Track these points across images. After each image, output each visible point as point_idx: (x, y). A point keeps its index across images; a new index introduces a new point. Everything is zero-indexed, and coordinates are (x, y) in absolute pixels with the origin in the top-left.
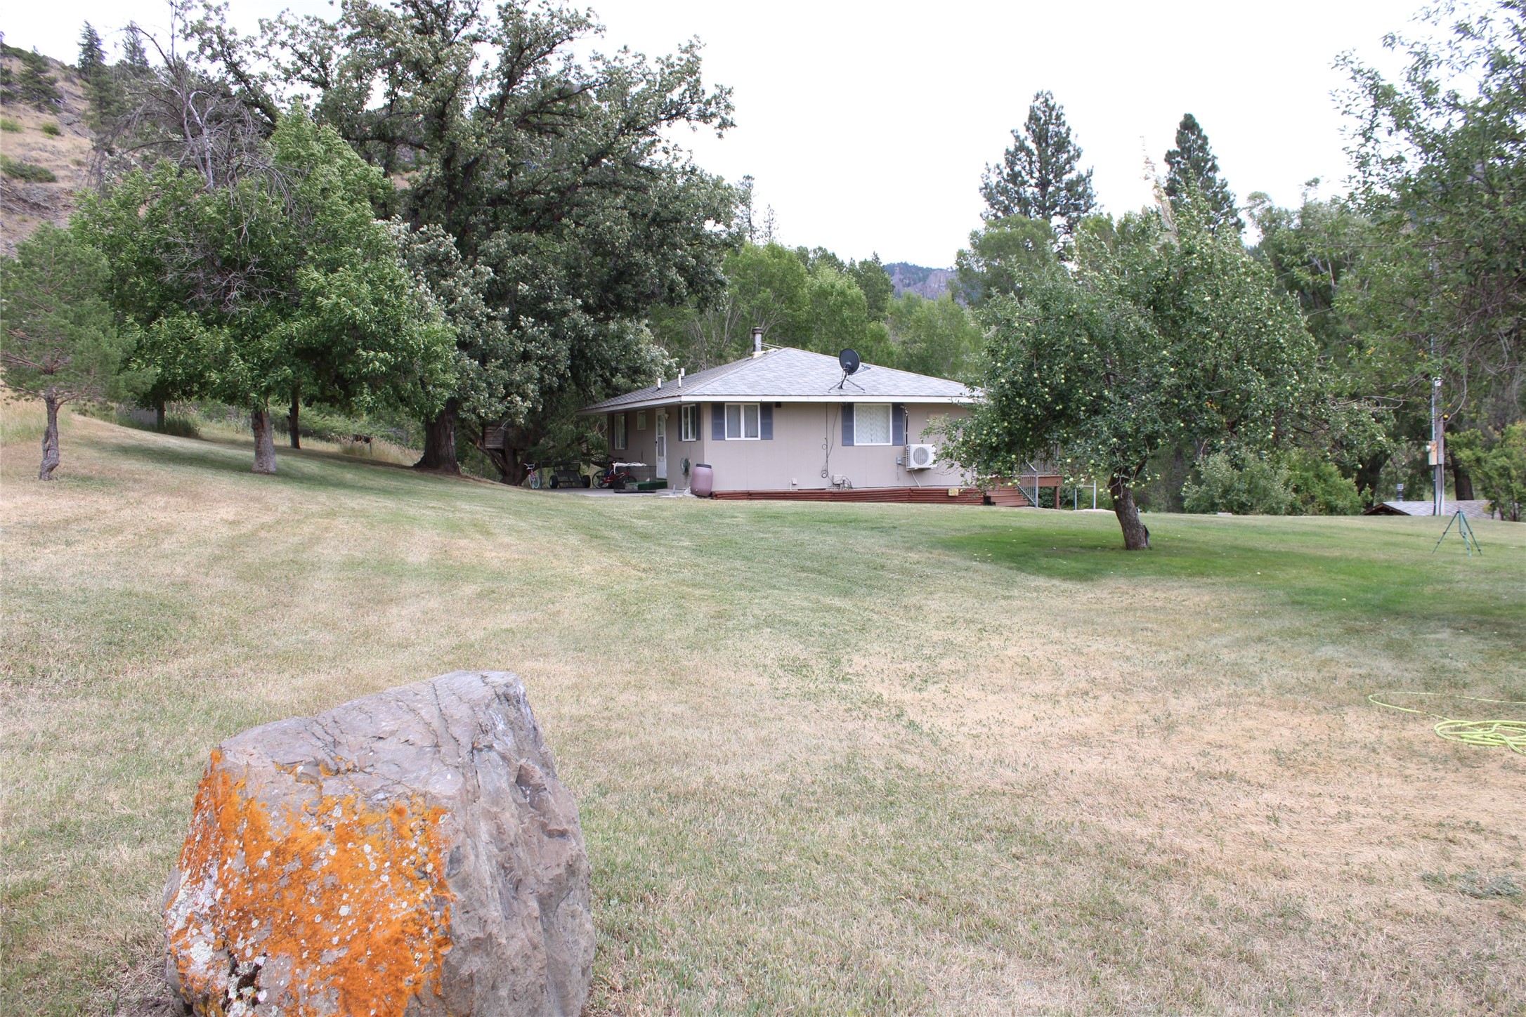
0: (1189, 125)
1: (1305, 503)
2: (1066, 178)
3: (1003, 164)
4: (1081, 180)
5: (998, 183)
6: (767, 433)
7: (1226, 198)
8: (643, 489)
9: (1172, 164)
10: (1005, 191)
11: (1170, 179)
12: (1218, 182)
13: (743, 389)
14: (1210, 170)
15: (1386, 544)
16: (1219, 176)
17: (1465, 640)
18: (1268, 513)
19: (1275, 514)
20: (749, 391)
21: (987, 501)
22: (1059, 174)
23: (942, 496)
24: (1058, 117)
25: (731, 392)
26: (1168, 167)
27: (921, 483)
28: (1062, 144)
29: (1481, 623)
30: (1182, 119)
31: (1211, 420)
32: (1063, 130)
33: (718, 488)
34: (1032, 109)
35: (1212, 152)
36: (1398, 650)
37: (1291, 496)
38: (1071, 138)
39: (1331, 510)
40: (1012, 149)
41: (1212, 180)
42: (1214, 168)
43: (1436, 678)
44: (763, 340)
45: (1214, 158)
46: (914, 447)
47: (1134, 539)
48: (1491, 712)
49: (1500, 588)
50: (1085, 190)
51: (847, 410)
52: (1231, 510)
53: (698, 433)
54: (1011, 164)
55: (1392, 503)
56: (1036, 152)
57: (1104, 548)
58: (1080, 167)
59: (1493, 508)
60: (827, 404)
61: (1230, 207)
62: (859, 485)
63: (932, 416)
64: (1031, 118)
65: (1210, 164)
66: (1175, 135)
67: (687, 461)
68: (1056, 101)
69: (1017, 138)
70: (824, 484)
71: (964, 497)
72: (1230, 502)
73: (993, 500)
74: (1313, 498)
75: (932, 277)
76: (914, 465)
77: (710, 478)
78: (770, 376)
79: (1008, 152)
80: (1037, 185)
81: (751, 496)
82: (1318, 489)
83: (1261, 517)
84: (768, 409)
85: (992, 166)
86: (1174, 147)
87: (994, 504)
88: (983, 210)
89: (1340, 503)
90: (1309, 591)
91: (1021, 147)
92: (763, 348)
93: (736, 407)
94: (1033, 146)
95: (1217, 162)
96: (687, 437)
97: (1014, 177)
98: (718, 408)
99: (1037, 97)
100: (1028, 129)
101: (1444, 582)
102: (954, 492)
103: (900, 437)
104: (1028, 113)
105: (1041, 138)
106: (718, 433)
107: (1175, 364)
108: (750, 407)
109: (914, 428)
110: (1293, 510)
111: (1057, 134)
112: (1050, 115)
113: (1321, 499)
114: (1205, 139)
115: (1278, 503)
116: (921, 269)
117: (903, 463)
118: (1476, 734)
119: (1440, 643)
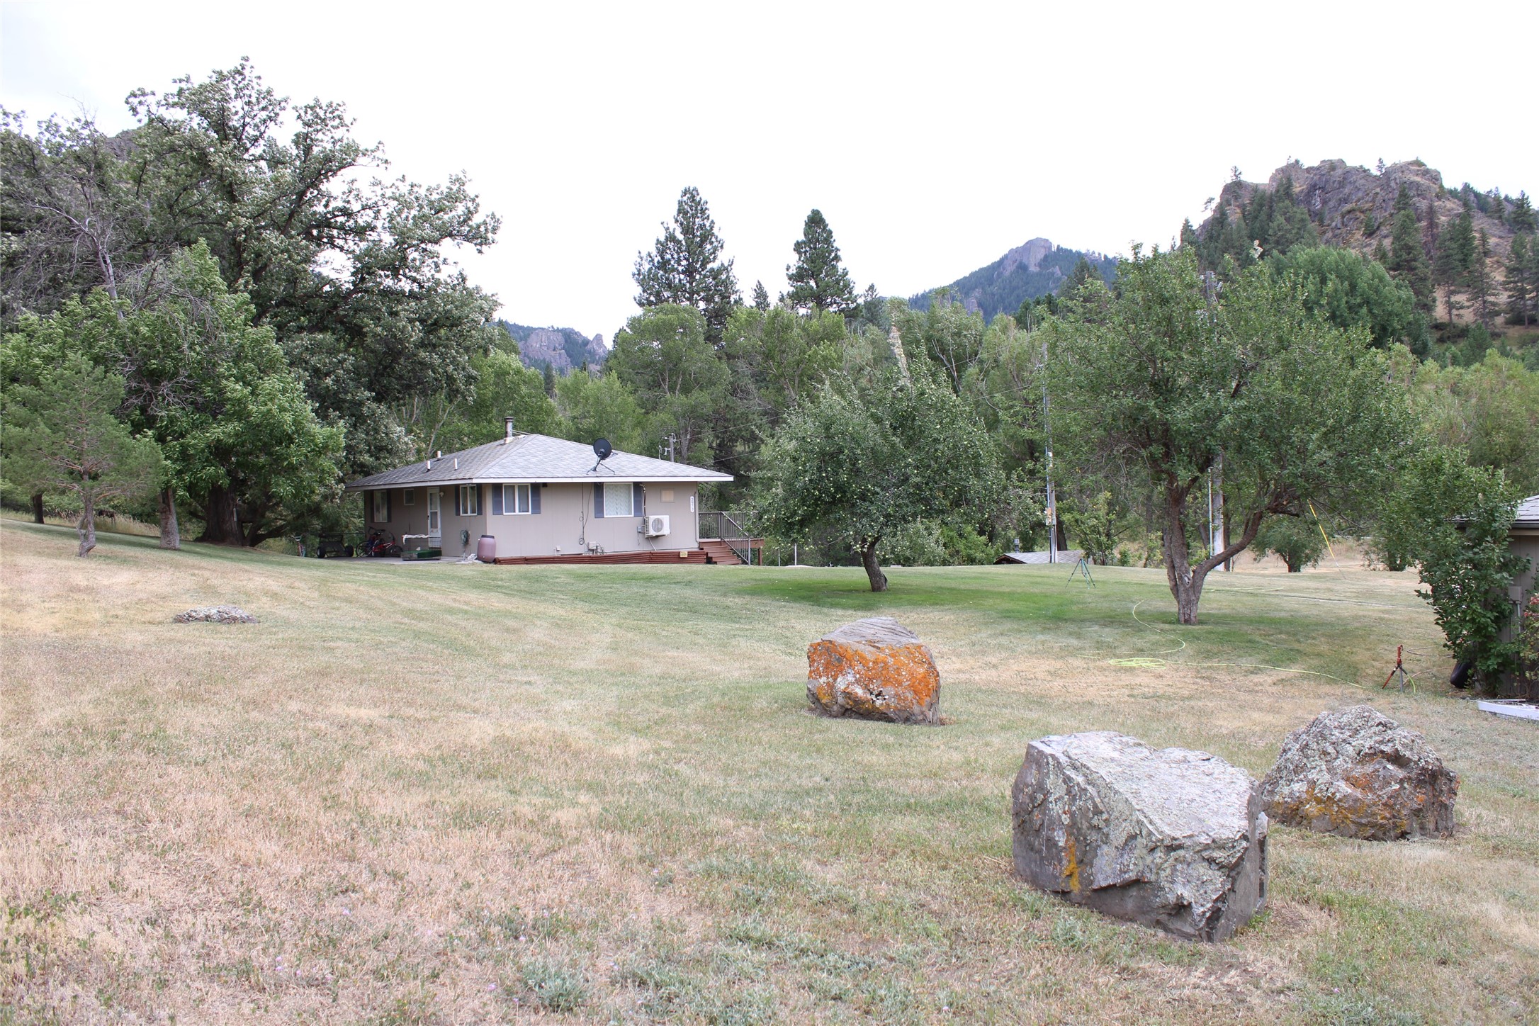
0: (815, 221)
1: (952, 556)
2: (709, 266)
3: (654, 253)
4: (724, 269)
5: (650, 270)
6: (537, 509)
7: (847, 286)
8: (422, 557)
9: (800, 253)
10: (655, 278)
11: (799, 267)
12: (840, 271)
13: (518, 472)
14: (833, 260)
15: (1032, 583)
16: (841, 266)
17: (1107, 630)
18: (927, 565)
19: (932, 565)
20: (525, 474)
21: (709, 561)
22: (705, 263)
23: (675, 558)
24: (703, 211)
25: (511, 475)
26: (797, 256)
27: (657, 548)
28: (707, 235)
29: (1112, 622)
30: (809, 213)
31: (940, 503)
32: (708, 224)
33: (500, 555)
34: (680, 203)
35: (835, 245)
36: (1079, 636)
37: (940, 550)
38: (715, 231)
39: (971, 561)
40: (662, 239)
41: (834, 267)
42: (837, 258)
43: (1099, 645)
44: (514, 427)
45: (837, 250)
46: (652, 518)
47: (877, 583)
48: (1131, 656)
49: (1114, 605)
50: (728, 277)
51: (598, 488)
52: (899, 563)
53: (479, 509)
54: (661, 253)
55: (1012, 555)
56: (684, 243)
57: (856, 591)
58: (722, 258)
59: (1088, 555)
60: (582, 484)
61: (850, 293)
62: (609, 550)
63: (664, 493)
64: (679, 212)
65: (833, 255)
66: (803, 226)
67: (467, 532)
68: (703, 195)
69: (667, 229)
70: (581, 550)
71: (692, 558)
72: (898, 556)
73: (714, 560)
74: (958, 552)
75: (533, 336)
76: (652, 533)
77: (494, 547)
78: (534, 460)
79: (658, 242)
80: (683, 272)
81: (527, 561)
82: (961, 546)
83: (922, 568)
84: (537, 488)
85: (644, 254)
86: (801, 238)
87: (716, 563)
88: (637, 295)
89: (979, 555)
90: (1008, 611)
91: (671, 238)
92: (514, 435)
93: (511, 487)
94: (680, 237)
95: (839, 253)
96: (466, 512)
97: (663, 265)
98: (497, 488)
99: (685, 193)
100: (677, 221)
101: (1082, 603)
102: (684, 554)
103: (639, 509)
104: (676, 207)
105: (687, 230)
106: (498, 509)
107: (917, 467)
108: (523, 487)
109: (651, 504)
110: (945, 563)
111: (702, 227)
112: (696, 210)
113: (964, 553)
114: (831, 232)
115: (934, 557)
116: (522, 328)
117: (643, 531)
118: (1125, 663)
119: (1096, 632)
